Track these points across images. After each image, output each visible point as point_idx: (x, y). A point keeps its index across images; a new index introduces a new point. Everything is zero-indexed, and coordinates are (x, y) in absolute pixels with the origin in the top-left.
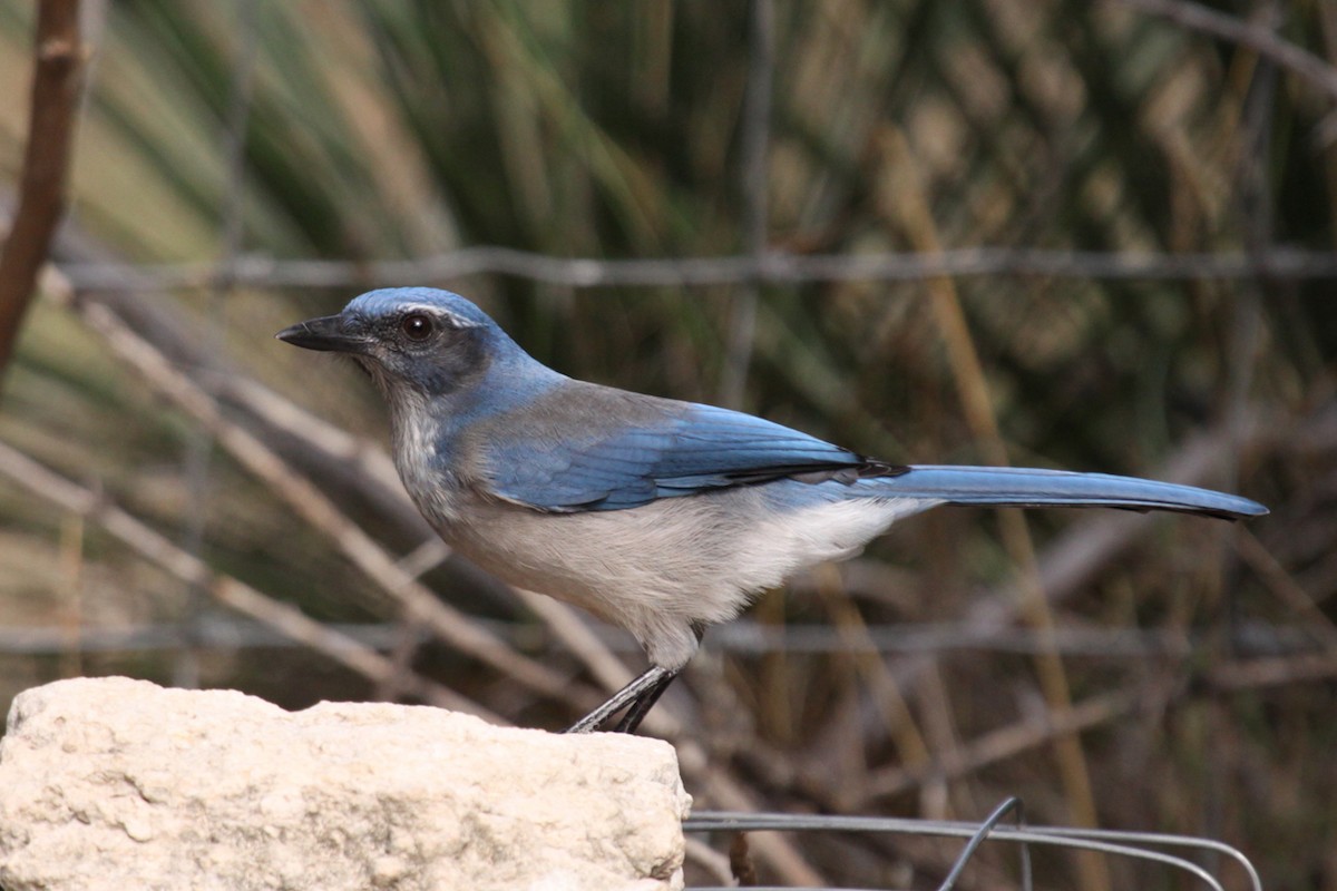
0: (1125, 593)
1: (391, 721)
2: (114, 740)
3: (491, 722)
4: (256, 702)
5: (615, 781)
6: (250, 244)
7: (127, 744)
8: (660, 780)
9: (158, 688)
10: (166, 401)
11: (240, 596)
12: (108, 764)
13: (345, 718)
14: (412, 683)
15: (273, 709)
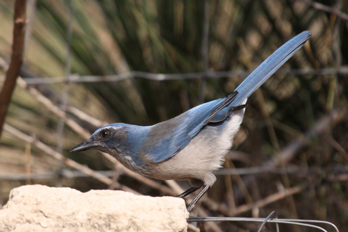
0: (304, 157)
1: (110, 195)
2: (37, 201)
3: (135, 194)
4: (74, 191)
5: (169, 209)
6: (73, 72)
7: (40, 202)
8: (181, 209)
9: (48, 187)
10: (51, 113)
11: (72, 163)
12: (36, 208)
13: (97, 194)
14: (117, 185)
15: (78, 192)
